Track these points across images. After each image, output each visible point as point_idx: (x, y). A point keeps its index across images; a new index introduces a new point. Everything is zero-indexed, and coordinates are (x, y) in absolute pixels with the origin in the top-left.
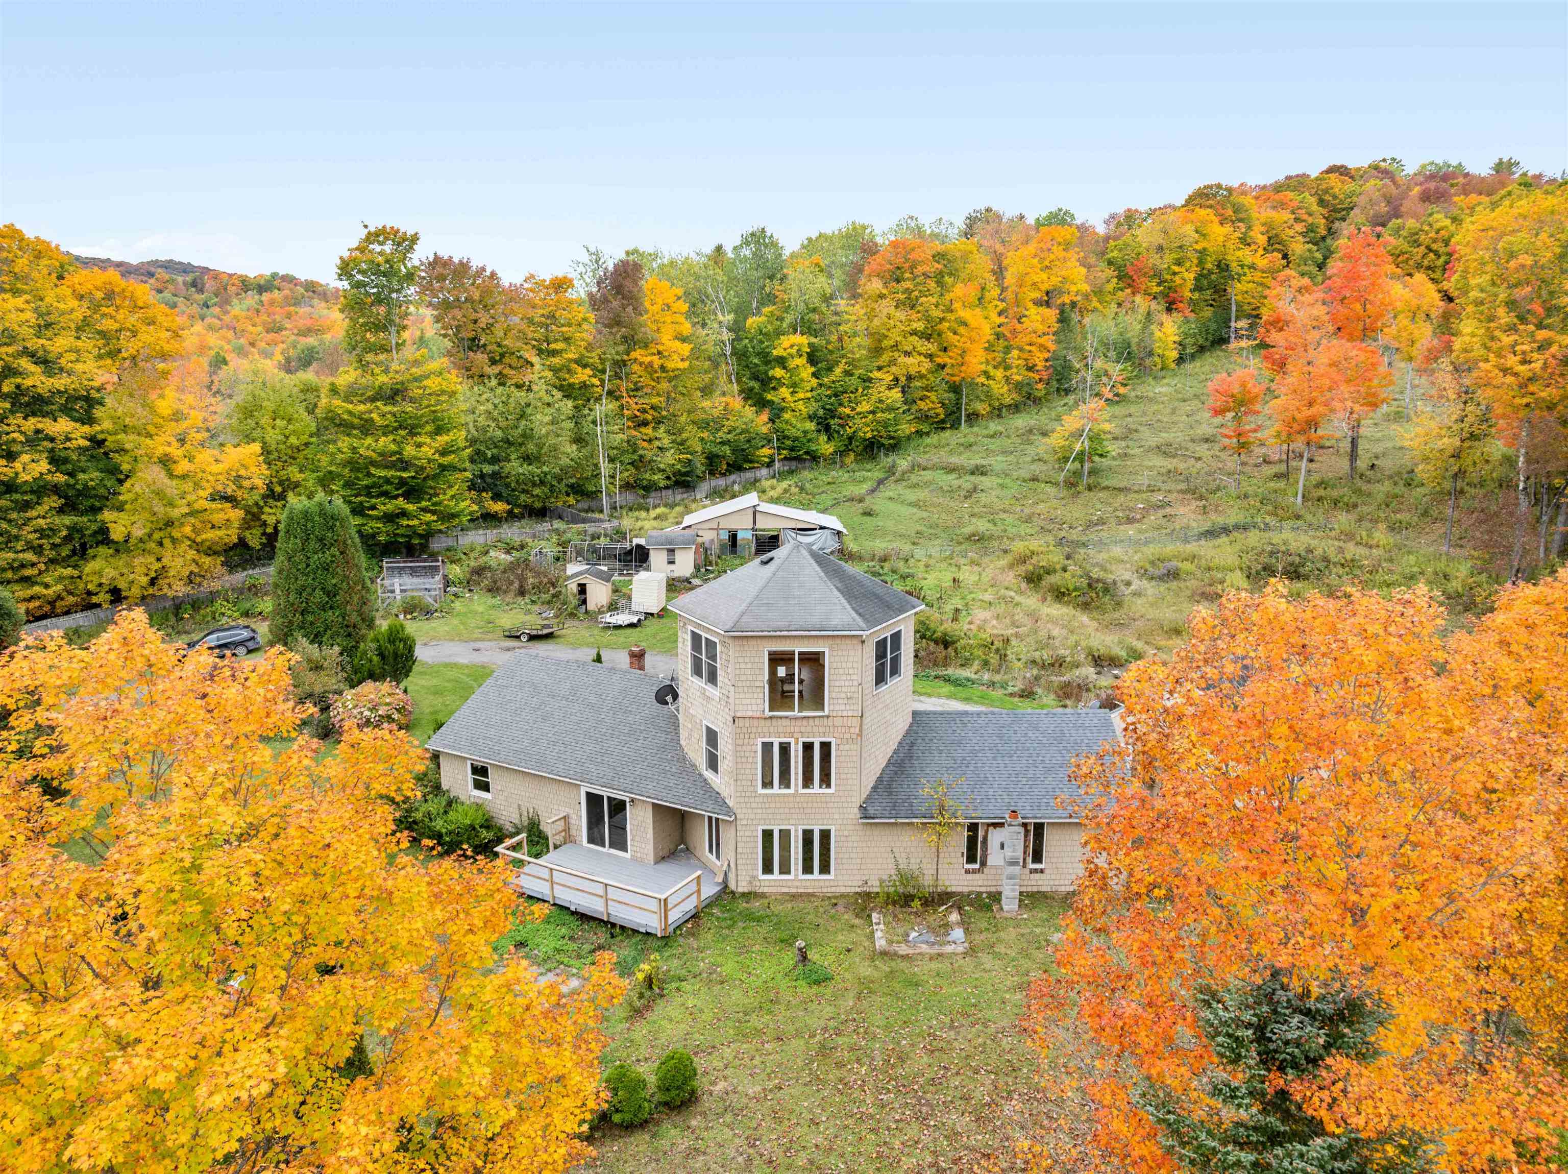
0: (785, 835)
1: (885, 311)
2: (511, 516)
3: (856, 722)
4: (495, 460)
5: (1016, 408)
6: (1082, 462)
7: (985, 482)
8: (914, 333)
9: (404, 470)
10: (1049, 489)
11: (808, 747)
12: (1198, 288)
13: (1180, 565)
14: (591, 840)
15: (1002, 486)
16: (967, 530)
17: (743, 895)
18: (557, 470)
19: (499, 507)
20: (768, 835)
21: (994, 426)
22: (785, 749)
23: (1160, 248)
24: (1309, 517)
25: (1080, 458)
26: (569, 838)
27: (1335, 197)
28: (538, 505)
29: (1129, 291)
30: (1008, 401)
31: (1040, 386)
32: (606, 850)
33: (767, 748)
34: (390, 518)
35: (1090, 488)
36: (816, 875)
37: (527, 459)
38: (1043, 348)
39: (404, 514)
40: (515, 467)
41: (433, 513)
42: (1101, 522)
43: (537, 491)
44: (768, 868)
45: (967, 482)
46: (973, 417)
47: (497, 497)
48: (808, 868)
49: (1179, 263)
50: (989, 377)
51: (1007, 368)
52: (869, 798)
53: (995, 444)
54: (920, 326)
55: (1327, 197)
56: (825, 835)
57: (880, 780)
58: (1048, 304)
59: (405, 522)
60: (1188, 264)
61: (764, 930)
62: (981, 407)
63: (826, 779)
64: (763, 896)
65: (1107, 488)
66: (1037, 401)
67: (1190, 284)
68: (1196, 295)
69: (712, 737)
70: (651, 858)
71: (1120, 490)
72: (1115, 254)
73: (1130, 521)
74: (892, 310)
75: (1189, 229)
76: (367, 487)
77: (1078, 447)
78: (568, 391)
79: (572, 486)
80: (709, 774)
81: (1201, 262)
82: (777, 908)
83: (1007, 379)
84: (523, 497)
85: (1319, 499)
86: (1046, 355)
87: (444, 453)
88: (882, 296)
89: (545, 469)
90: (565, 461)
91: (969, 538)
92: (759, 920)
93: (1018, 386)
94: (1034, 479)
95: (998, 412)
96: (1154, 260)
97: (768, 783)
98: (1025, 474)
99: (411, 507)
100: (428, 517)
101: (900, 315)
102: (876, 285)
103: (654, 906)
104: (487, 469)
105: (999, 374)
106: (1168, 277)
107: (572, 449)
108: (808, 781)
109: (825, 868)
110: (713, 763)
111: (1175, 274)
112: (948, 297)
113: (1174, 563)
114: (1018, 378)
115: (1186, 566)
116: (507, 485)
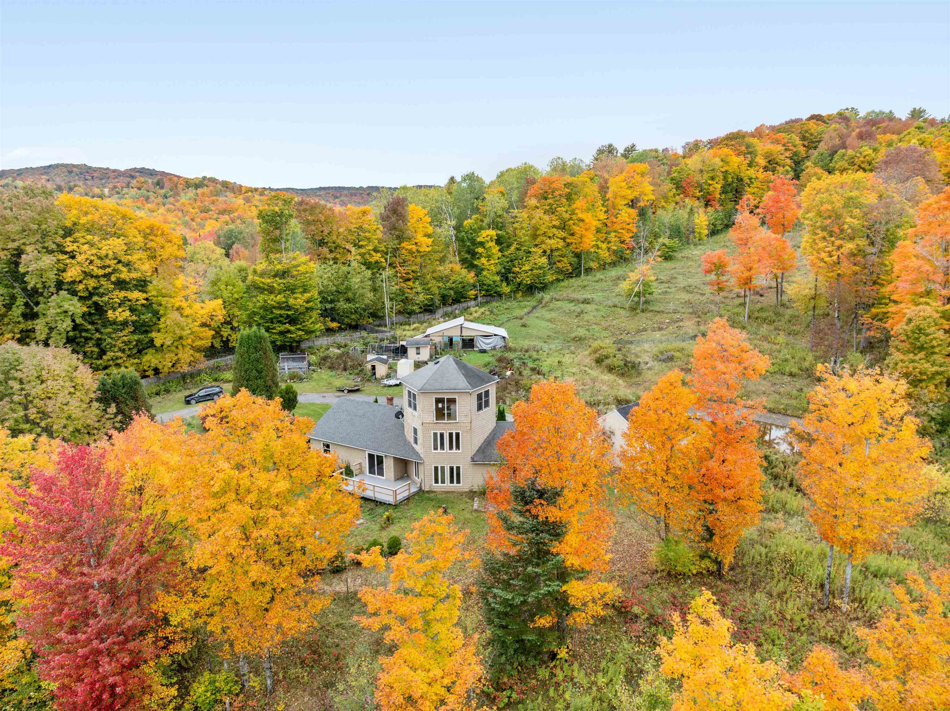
0: (443, 468)
1: (538, 216)
2: (340, 329)
3: (469, 425)
4: (332, 302)
5: (614, 264)
6: (639, 297)
7: (588, 307)
8: (554, 227)
9: (289, 310)
10: (622, 312)
11: (451, 435)
12: (724, 191)
13: (675, 354)
14: (370, 472)
15: (597, 310)
16: (573, 335)
17: (427, 492)
18: (363, 306)
19: (334, 325)
20: (436, 468)
21: (599, 275)
22: (442, 435)
23: (701, 171)
25: (638, 294)
26: (361, 472)
27: (812, 135)
28: (354, 323)
29: (682, 196)
30: (609, 261)
31: (628, 252)
32: (376, 476)
33: (435, 434)
34: (281, 333)
35: (643, 311)
36: (455, 484)
37: (348, 300)
38: (629, 230)
39: (289, 331)
40: (342, 305)
42: (645, 330)
43: (353, 317)
44: (436, 481)
45: (578, 308)
46: (589, 270)
47: (333, 320)
48: (452, 482)
49: (713, 179)
50: (598, 248)
51: (609, 242)
52: (474, 455)
53: (598, 286)
54: (557, 223)
56: (458, 468)
57: (480, 447)
58: (632, 206)
59: (289, 335)
60: (717, 180)
61: (433, 503)
62: (593, 265)
63: (458, 447)
64: (435, 492)
65: (652, 311)
66: (626, 260)
67: (718, 191)
68: (723, 196)
69: (415, 431)
70: (393, 479)
71: (658, 312)
72: (675, 175)
73: (660, 329)
74: (542, 215)
75: (717, 160)
76: (271, 319)
77: (636, 289)
78: (368, 265)
79: (371, 313)
80: (414, 446)
81: (725, 178)
82: (440, 497)
83: (609, 249)
84: (346, 320)
85: (757, 318)
86: (631, 235)
87: (308, 302)
88: (537, 207)
89: (357, 305)
90: (367, 301)
91: (574, 339)
92: (432, 500)
93: (615, 252)
94: (615, 306)
95: (603, 267)
96: (698, 178)
97: (436, 448)
98: (610, 303)
99: (292, 328)
100: (300, 333)
101: (546, 218)
102: (533, 202)
103: (391, 493)
104: (329, 306)
105: (604, 246)
106: (706, 187)
107: (370, 295)
108: (451, 448)
109: (458, 482)
110: (416, 441)
111: (710, 185)
112: (574, 206)
113: (672, 353)
114: (615, 248)
115: (677, 354)
116: (338, 314)
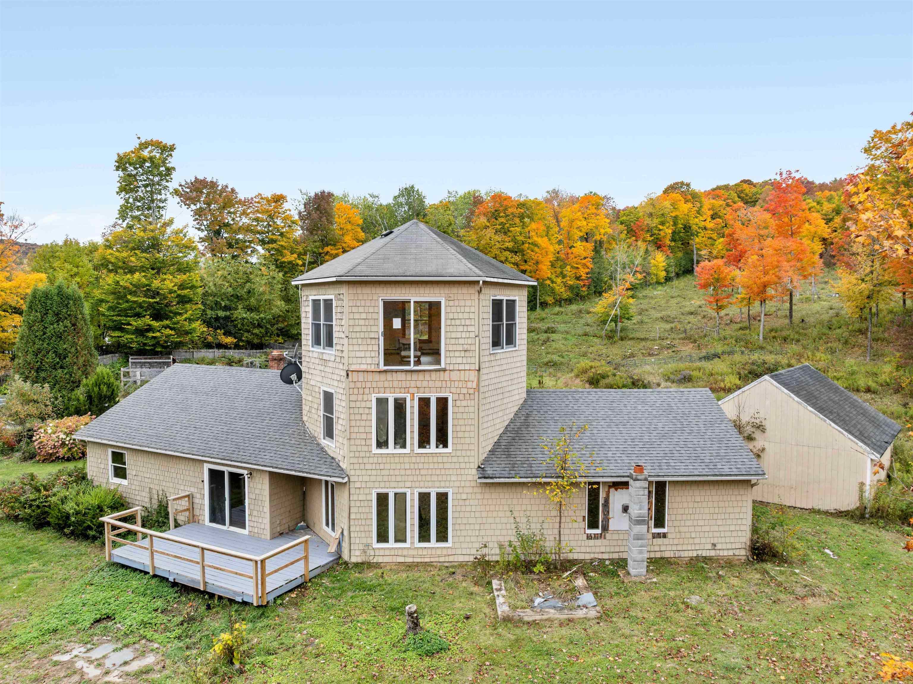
0: (400, 498)
1: (488, 236)
2: (237, 347)
3: (473, 376)
4: (226, 308)
5: (569, 301)
6: (616, 322)
7: (554, 336)
8: (507, 249)
10: (595, 340)
11: (424, 403)
12: (673, 240)
13: (692, 373)
14: (213, 519)
15: (566, 339)
16: (546, 360)
17: (357, 565)
18: (270, 317)
19: (229, 340)
20: (382, 499)
21: (557, 309)
22: (400, 406)
23: (651, 215)
24: (769, 348)
25: (615, 320)
26: (193, 519)
27: (747, 195)
28: (256, 341)
29: (634, 238)
30: (565, 296)
31: (584, 289)
32: (227, 527)
33: (382, 403)
35: (622, 339)
36: (433, 543)
37: (250, 309)
38: (584, 265)
39: (150, 329)
40: (240, 313)
41: (171, 329)
42: (632, 355)
43: (256, 331)
44: (382, 537)
45: (543, 336)
46: (544, 305)
47: (227, 333)
48: (424, 536)
49: (662, 223)
50: (553, 282)
51: (564, 276)
52: (486, 460)
53: (559, 318)
54: (510, 245)
55: (742, 195)
56: (442, 498)
57: (497, 444)
58: (587, 240)
59: (150, 334)
60: (667, 225)
61: (373, 599)
62: (550, 300)
63: (443, 440)
64: (378, 565)
65: (633, 339)
66: (583, 298)
67: (669, 237)
68: (673, 244)
69: (328, 398)
70: (267, 534)
71: (642, 339)
72: (624, 218)
73: (650, 355)
74: (493, 236)
75: (667, 204)
77: (613, 312)
78: (280, 266)
79: (281, 330)
80: (325, 442)
81: (675, 224)
82: (390, 578)
83: (564, 284)
84: (246, 334)
85: (774, 337)
86: (587, 270)
88: (486, 227)
89: (262, 315)
90: (275, 311)
91: (546, 364)
92: (370, 589)
93: (571, 288)
94: (586, 335)
95: (559, 302)
96: (647, 221)
97: (382, 444)
98: (579, 332)
99: (155, 324)
100: (168, 332)
101: (498, 238)
102: (483, 220)
104: (221, 314)
105: (559, 280)
106: (657, 232)
107: (281, 304)
108: (424, 441)
109: (442, 536)
110: (329, 433)
111: (660, 230)
112: (527, 230)
113: (687, 372)
114: (571, 283)
115: (695, 374)
116: (235, 326)
